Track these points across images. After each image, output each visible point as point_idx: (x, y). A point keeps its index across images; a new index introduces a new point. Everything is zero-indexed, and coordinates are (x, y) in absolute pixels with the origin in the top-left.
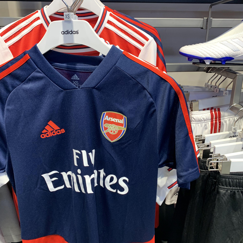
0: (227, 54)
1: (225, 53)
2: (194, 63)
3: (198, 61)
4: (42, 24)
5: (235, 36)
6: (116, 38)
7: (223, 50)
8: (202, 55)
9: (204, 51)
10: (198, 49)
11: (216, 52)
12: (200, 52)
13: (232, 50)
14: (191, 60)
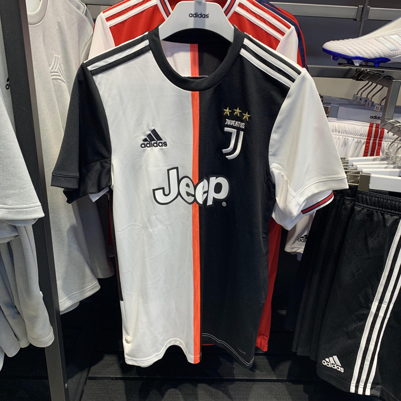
0: (382, 53)
1: (380, 52)
2: (340, 64)
3: (345, 61)
4: (156, 5)
5: (395, 31)
6: (248, 26)
7: (377, 49)
8: (350, 53)
9: (354, 48)
10: (346, 45)
11: (368, 51)
12: (349, 49)
13: (389, 48)
14: (336, 60)
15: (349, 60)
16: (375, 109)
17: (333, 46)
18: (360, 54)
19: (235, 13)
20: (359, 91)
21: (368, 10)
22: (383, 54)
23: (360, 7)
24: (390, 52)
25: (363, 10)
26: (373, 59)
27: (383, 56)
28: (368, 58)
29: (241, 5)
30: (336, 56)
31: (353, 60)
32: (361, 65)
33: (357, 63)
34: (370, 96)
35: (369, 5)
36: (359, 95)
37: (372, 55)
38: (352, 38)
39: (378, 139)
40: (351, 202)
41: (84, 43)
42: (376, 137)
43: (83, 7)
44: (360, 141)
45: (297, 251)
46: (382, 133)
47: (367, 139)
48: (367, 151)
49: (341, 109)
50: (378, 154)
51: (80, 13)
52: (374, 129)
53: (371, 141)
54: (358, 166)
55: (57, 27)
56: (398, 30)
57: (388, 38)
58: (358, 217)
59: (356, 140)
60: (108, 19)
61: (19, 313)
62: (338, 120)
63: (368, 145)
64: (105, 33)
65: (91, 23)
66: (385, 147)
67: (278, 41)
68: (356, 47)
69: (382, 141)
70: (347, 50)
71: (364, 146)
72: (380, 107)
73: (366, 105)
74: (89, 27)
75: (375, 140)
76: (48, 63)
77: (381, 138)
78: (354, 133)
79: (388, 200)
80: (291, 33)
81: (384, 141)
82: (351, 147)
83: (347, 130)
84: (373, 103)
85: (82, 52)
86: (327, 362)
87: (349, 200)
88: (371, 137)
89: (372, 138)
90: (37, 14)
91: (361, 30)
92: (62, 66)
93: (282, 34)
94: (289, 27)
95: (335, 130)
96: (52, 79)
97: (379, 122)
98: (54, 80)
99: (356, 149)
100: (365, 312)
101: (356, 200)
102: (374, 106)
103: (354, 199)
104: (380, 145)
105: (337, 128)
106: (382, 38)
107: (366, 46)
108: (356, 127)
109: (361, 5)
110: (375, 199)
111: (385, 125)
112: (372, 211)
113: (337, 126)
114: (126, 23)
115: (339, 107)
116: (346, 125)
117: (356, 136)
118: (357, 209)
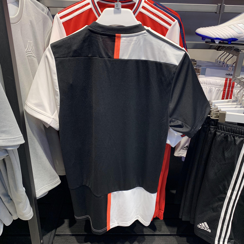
1: (231, 35)
2: (206, 42)
3: (210, 40)
4: (91, 8)
5: (241, 22)
6: (148, 20)
7: (229, 33)
8: (213, 35)
9: (215, 33)
10: (210, 31)
11: (224, 34)
13: (237, 32)
14: (204, 40)
15: (213, 40)
16: (229, 69)
17: (202, 31)
18: (219, 36)
19: (140, 12)
20: (219, 57)
21: (224, 7)
22: (233, 36)
23: (219, 5)
24: (238, 34)
25: (221, 7)
26: (227, 39)
27: (234, 37)
28: (224, 38)
29: (144, 8)
30: (204, 37)
31: (215, 40)
32: (220, 43)
33: (217, 42)
34: (225, 61)
35: (224, 4)
36: (219, 59)
37: (227, 37)
38: (214, 26)
39: (231, 88)
40: (214, 129)
41: (47, 32)
42: (229, 86)
43: (46, 10)
44: (220, 89)
45: (182, 156)
46: (233, 84)
47: (224, 88)
48: (224, 95)
49: (208, 70)
50: (231, 98)
51: (44, 13)
52: (228, 82)
53: (227, 89)
54: (218, 107)
55: (30, 24)
56: (243, 21)
57: (236, 26)
58: (219, 139)
59: (217, 89)
60: (61, 18)
61: (11, 199)
62: (206, 77)
63: (224, 91)
64: (60, 27)
65: (51, 19)
66: (235, 93)
67: (167, 29)
68: (216, 32)
69: (233, 89)
70: (211, 34)
71: (222, 92)
72: (232, 68)
73: (224, 66)
74: (50, 21)
75: (229, 89)
76: (25, 46)
77: (233, 87)
78: (215, 85)
79: (237, 128)
80: (175, 25)
81: (235, 89)
82: (214, 93)
83: (211, 83)
84: (227, 65)
85: (46, 38)
86: (200, 226)
87: (213, 128)
88: (226, 87)
89: (227, 88)
90: (16, 17)
91: (220, 20)
92: (33, 47)
93: (170, 25)
94: (174, 21)
95: (204, 83)
96: (27, 56)
97: (231, 77)
98: (28, 57)
99: (217, 94)
100: (223, 196)
101: (217, 128)
102: (228, 67)
103: (216, 127)
104: (232, 91)
105: (205, 82)
106: (232, 26)
107: (223, 31)
108: (217, 80)
109: (220, 3)
110: (229, 128)
111: (235, 80)
112: (227, 135)
113: (205, 80)
114: (73, 20)
115: (206, 68)
116: (211, 80)
117: (217, 87)
118: (218, 133)
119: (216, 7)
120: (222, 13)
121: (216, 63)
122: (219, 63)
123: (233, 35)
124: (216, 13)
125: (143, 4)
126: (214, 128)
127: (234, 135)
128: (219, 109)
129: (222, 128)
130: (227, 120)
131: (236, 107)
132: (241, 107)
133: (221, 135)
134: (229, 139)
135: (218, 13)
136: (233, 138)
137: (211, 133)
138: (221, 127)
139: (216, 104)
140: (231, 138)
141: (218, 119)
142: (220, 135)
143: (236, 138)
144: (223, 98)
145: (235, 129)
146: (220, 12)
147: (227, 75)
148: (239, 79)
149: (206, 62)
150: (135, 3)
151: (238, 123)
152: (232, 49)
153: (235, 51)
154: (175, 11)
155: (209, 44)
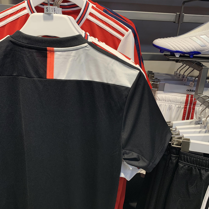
2: (165, 55)
3: (169, 53)
4: (28, 14)
5: (203, 33)
6: (97, 29)
7: (191, 45)
8: (173, 48)
9: (175, 45)
10: (169, 43)
11: (185, 47)
12: (171, 46)
13: (200, 45)
14: (162, 53)
15: (172, 53)
16: (190, 85)
17: (160, 42)
18: (180, 49)
19: (87, 20)
20: (178, 69)
21: (183, 16)
23: (178, 14)
24: (201, 47)
25: (179, 16)
26: (189, 52)
27: (196, 51)
28: (186, 52)
29: (91, 14)
30: (162, 50)
31: (175, 53)
32: (180, 56)
33: (177, 55)
35: (183, 13)
36: (178, 72)
37: (188, 50)
38: (173, 37)
39: (192, 105)
40: (176, 159)
42: (191, 104)
47: (185, 105)
48: (185, 113)
49: (167, 85)
52: (189, 98)
53: (188, 107)
54: (180, 131)
57: (199, 37)
59: (177, 106)
62: (164, 93)
63: (185, 109)
66: (197, 111)
67: (119, 41)
68: (177, 44)
69: (195, 106)
70: (170, 46)
71: (183, 110)
72: (193, 83)
73: (184, 80)
75: (190, 106)
77: (195, 104)
78: (176, 102)
79: (203, 160)
80: (129, 35)
81: (197, 106)
82: (174, 111)
83: (171, 99)
87: (174, 157)
88: (187, 104)
89: (189, 105)
91: (178, 30)
93: (123, 35)
94: (127, 31)
95: (163, 100)
97: (193, 93)
99: (178, 111)
104: (194, 109)
105: (164, 98)
106: (194, 37)
107: (184, 43)
108: (177, 97)
109: (178, 12)
110: (194, 159)
111: (198, 98)
112: (191, 167)
113: (164, 97)
114: (6, 28)
115: (165, 84)
116: (170, 96)
117: (177, 103)
118: (181, 165)
119: (175, 16)
120: (182, 23)
121: (175, 76)
122: (178, 76)
123: (196, 48)
124: (175, 22)
125: (90, 10)
126: (176, 157)
127: (199, 168)
128: (181, 135)
129: (186, 159)
130: (191, 149)
131: (200, 132)
132: (205, 132)
133: (184, 167)
134: (194, 173)
135: (177, 22)
136: (198, 171)
137: (172, 163)
138: (184, 158)
139: (177, 127)
140: (196, 171)
141: (180, 147)
142: (182, 167)
143: (203, 172)
144: (183, 119)
145: (201, 160)
146: (179, 21)
147: (188, 90)
148: (202, 98)
149: (164, 74)
150: (81, 9)
151: (204, 153)
152: (194, 63)
153: (197, 65)
154: (130, 19)
155: (168, 58)
